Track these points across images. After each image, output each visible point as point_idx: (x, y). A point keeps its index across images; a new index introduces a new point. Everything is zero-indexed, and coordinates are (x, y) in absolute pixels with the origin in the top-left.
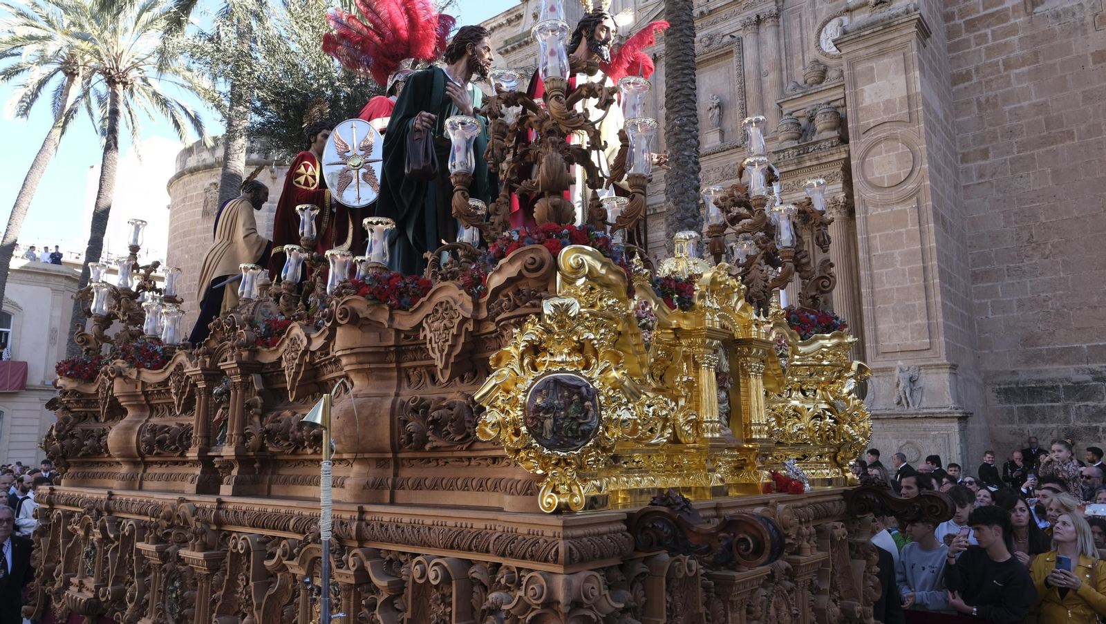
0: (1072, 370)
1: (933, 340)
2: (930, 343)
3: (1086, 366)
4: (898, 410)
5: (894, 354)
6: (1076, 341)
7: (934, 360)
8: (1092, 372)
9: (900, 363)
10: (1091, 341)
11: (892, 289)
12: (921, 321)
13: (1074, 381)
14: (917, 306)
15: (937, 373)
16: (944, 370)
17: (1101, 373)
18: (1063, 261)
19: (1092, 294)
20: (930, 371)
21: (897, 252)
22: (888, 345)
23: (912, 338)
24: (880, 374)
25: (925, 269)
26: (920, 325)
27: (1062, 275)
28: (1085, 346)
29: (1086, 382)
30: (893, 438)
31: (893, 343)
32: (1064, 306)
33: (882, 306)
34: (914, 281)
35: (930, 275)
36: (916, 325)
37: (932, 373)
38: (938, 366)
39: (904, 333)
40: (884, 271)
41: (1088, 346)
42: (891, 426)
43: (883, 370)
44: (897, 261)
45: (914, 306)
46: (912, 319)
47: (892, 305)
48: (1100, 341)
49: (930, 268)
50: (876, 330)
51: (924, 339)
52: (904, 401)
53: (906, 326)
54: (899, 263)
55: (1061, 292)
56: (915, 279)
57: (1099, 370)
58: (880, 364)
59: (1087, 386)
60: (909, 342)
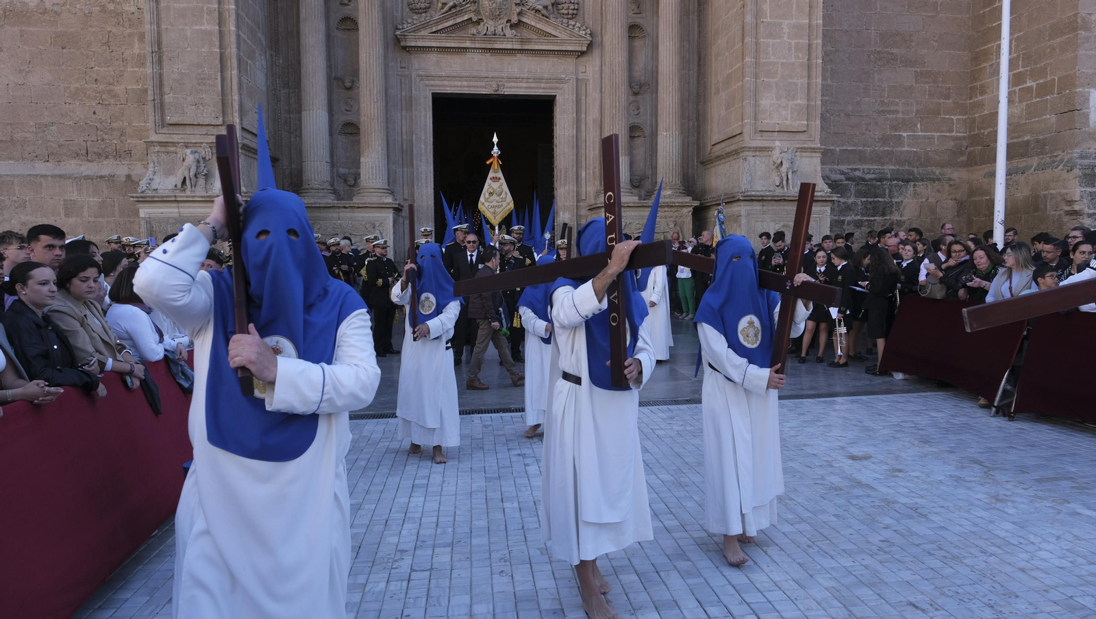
0: (827, 169)
1: (810, 123)
2: (808, 125)
3: (836, 167)
4: (779, 192)
5: (771, 133)
6: (833, 145)
7: (809, 143)
8: (842, 173)
9: (777, 143)
10: (843, 146)
11: (777, 63)
12: (801, 101)
13: (832, 179)
14: (799, 84)
15: (811, 157)
16: (817, 155)
17: (848, 173)
18: (832, 69)
19: (849, 103)
20: (804, 154)
21: (786, 23)
22: (768, 123)
23: (792, 118)
24: (757, 153)
25: (810, 46)
26: (800, 105)
27: (829, 82)
28: (838, 149)
29: (841, 180)
30: (772, 221)
31: (774, 121)
32: (827, 112)
33: (765, 79)
34: (799, 58)
35: (814, 55)
36: (797, 105)
37: (807, 157)
38: (813, 150)
39: (784, 113)
40: (771, 41)
41: (840, 150)
42: (771, 208)
43: (761, 149)
44: (784, 33)
45: (796, 84)
46: (793, 98)
47: (775, 80)
48: (849, 146)
49: (814, 46)
50: (756, 105)
51: (802, 120)
52: (785, 183)
53: (787, 105)
54: (786, 36)
55: (827, 98)
56: (800, 55)
57: (846, 171)
58: (758, 143)
59: (841, 184)
60: (788, 123)
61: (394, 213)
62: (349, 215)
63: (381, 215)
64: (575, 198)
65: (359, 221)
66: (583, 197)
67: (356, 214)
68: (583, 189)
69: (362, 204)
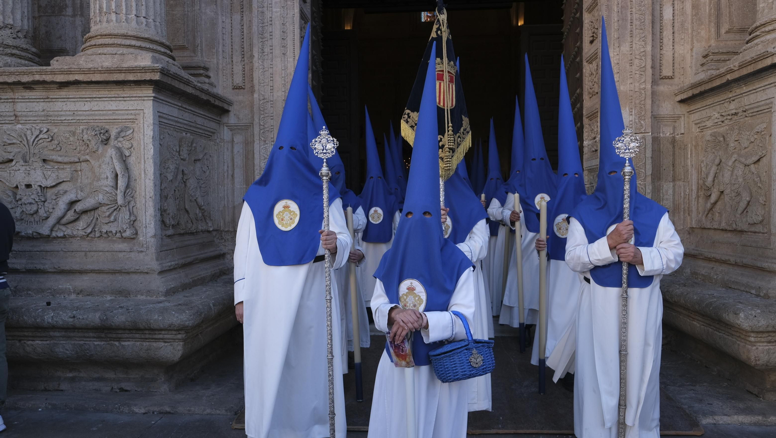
61: (155, 99)
62: (39, 106)
63: (123, 105)
64: (649, 71)
65: (69, 124)
66: (667, 72)
67: (59, 106)
68: (667, 52)
69: (62, 72)
